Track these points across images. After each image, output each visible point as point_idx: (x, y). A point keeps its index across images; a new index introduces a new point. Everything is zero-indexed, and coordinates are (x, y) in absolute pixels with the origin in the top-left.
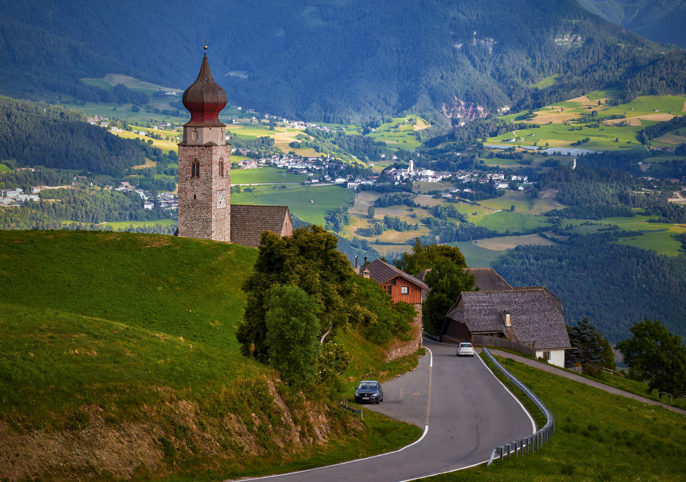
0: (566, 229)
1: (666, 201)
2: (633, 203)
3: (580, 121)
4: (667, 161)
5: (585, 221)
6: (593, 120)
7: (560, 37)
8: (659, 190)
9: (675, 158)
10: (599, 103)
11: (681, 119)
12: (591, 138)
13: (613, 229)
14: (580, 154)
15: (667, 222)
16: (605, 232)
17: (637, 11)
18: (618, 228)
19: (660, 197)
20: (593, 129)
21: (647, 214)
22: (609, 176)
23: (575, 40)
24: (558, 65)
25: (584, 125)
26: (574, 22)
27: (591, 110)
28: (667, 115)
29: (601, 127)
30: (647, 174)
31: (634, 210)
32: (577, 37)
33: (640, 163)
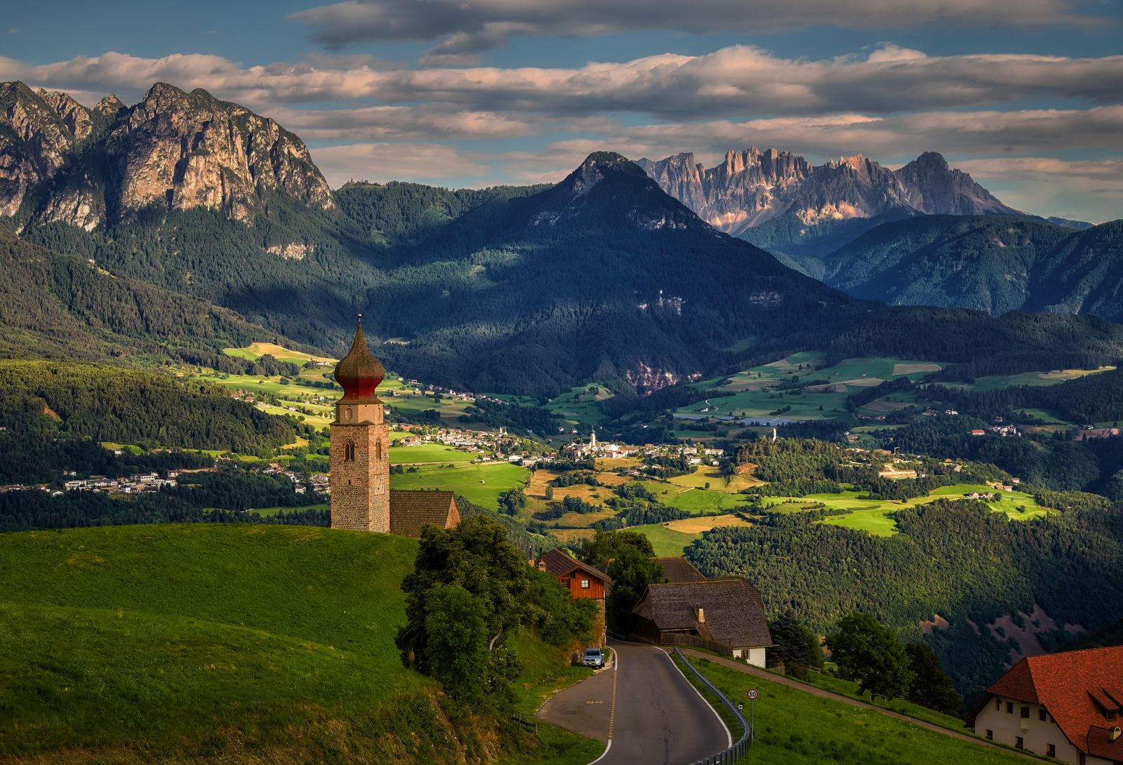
0: (767, 508)
1: (877, 475)
2: (841, 478)
3: (779, 388)
4: (877, 430)
5: (788, 499)
6: (795, 387)
7: (756, 295)
8: (869, 463)
9: (886, 427)
10: (800, 367)
11: (891, 384)
12: (791, 406)
13: (819, 507)
14: (780, 424)
15: (878, 499)
16: (809, 510)
17: (840, 265)
18: (824, 506)
19: (871, 470)
20: (794, 397)
21: (856, 490)
22: (813, 449)
23: (772, 298)
24: (754, 326)
25: (784, 391)
26: (770, 278)
27: (792, 375)
28: (874, 379)
29: (803, 394)
30: (854, 446)
31: (841, 485)
32: (774, 295)
33: (847, 433)
